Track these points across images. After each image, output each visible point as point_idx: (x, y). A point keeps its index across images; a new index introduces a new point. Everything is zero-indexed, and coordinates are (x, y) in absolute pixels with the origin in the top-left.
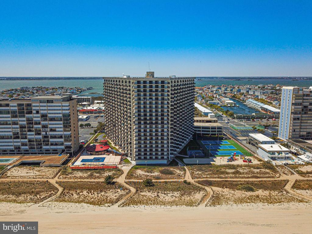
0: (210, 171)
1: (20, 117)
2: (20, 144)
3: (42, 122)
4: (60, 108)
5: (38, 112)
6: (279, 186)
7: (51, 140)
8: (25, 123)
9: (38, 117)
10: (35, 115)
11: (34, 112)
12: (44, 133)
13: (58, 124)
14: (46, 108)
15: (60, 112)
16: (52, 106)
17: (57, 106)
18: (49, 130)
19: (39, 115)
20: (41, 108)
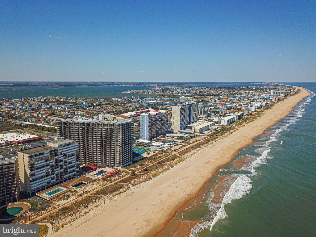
0: (152, 159)
1: (51, 160)
2: (50, 179)
3: (64, 160)
4: (74, 147)
5: (61, 154)
6: (175, 157)
7: (69, 170)
8: (54, 163)
9: (62, 157)
10: (60, 156)
11: (60, 154)
12: (65, 167)
13: (73, 158)
14: (66, 150)
15: (74, 150)
16: (70, 147)
17: (72, 147)
18: (68, 163)
19: (62, 155)
20: (64, 150)
